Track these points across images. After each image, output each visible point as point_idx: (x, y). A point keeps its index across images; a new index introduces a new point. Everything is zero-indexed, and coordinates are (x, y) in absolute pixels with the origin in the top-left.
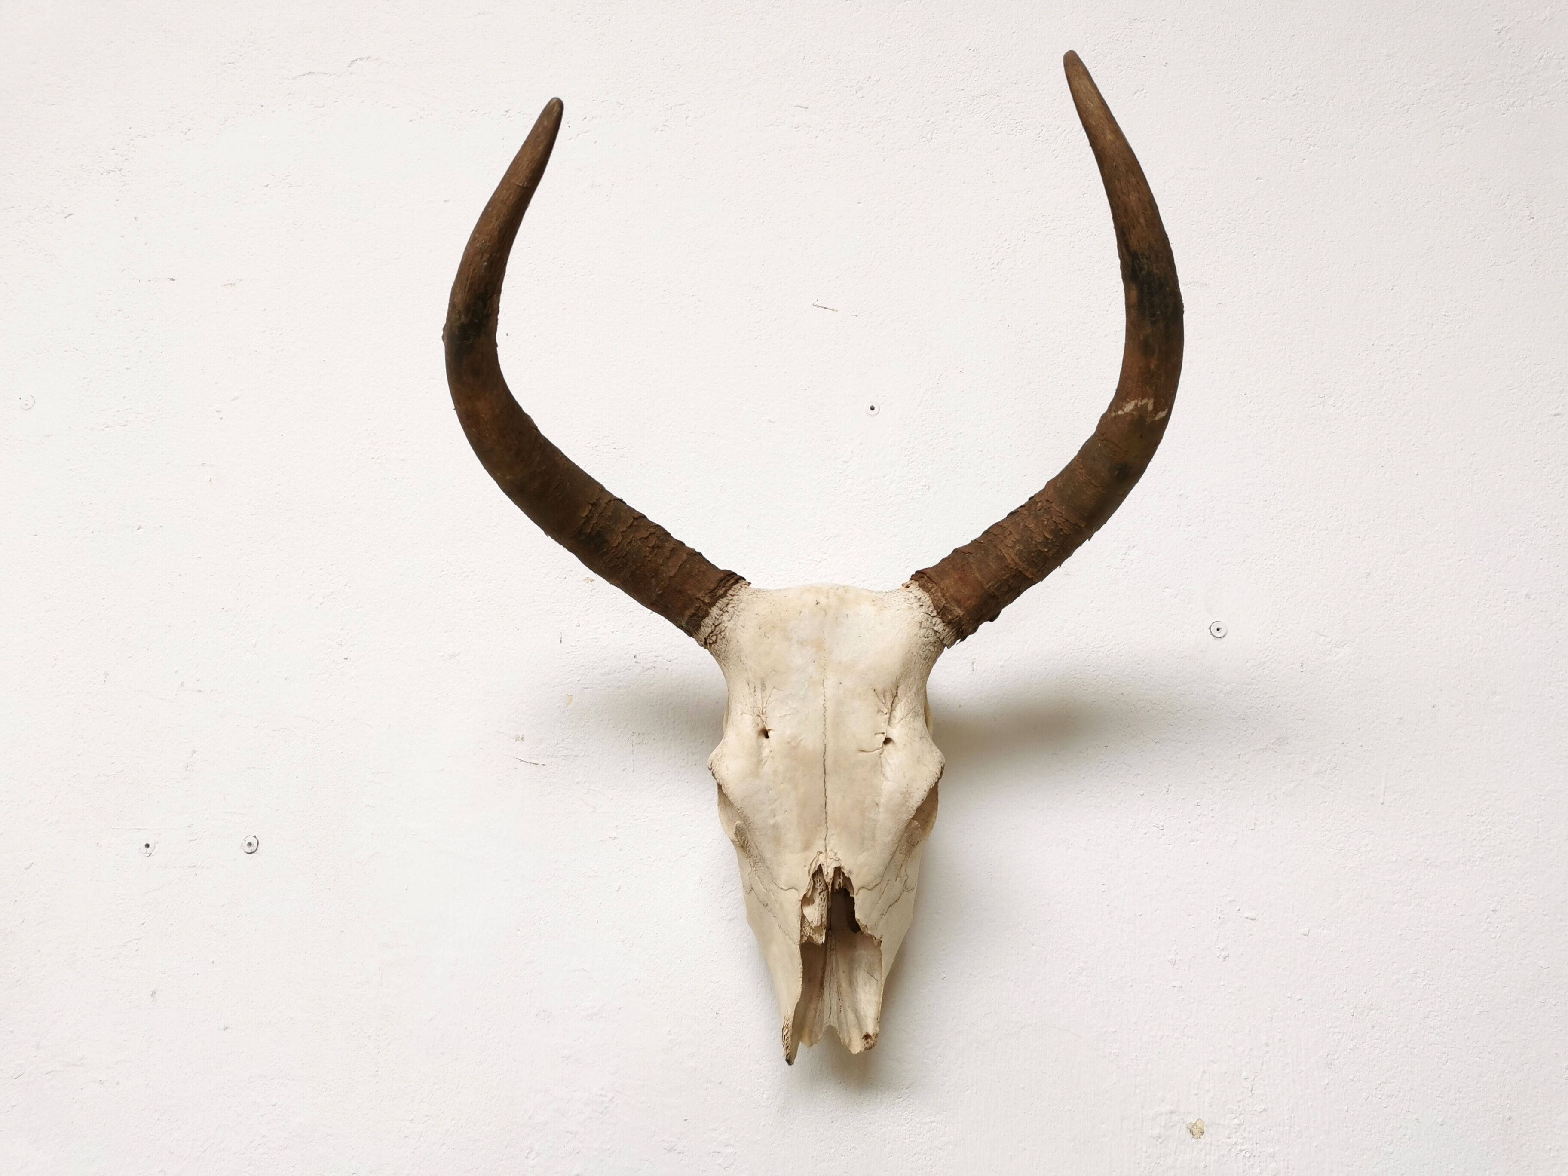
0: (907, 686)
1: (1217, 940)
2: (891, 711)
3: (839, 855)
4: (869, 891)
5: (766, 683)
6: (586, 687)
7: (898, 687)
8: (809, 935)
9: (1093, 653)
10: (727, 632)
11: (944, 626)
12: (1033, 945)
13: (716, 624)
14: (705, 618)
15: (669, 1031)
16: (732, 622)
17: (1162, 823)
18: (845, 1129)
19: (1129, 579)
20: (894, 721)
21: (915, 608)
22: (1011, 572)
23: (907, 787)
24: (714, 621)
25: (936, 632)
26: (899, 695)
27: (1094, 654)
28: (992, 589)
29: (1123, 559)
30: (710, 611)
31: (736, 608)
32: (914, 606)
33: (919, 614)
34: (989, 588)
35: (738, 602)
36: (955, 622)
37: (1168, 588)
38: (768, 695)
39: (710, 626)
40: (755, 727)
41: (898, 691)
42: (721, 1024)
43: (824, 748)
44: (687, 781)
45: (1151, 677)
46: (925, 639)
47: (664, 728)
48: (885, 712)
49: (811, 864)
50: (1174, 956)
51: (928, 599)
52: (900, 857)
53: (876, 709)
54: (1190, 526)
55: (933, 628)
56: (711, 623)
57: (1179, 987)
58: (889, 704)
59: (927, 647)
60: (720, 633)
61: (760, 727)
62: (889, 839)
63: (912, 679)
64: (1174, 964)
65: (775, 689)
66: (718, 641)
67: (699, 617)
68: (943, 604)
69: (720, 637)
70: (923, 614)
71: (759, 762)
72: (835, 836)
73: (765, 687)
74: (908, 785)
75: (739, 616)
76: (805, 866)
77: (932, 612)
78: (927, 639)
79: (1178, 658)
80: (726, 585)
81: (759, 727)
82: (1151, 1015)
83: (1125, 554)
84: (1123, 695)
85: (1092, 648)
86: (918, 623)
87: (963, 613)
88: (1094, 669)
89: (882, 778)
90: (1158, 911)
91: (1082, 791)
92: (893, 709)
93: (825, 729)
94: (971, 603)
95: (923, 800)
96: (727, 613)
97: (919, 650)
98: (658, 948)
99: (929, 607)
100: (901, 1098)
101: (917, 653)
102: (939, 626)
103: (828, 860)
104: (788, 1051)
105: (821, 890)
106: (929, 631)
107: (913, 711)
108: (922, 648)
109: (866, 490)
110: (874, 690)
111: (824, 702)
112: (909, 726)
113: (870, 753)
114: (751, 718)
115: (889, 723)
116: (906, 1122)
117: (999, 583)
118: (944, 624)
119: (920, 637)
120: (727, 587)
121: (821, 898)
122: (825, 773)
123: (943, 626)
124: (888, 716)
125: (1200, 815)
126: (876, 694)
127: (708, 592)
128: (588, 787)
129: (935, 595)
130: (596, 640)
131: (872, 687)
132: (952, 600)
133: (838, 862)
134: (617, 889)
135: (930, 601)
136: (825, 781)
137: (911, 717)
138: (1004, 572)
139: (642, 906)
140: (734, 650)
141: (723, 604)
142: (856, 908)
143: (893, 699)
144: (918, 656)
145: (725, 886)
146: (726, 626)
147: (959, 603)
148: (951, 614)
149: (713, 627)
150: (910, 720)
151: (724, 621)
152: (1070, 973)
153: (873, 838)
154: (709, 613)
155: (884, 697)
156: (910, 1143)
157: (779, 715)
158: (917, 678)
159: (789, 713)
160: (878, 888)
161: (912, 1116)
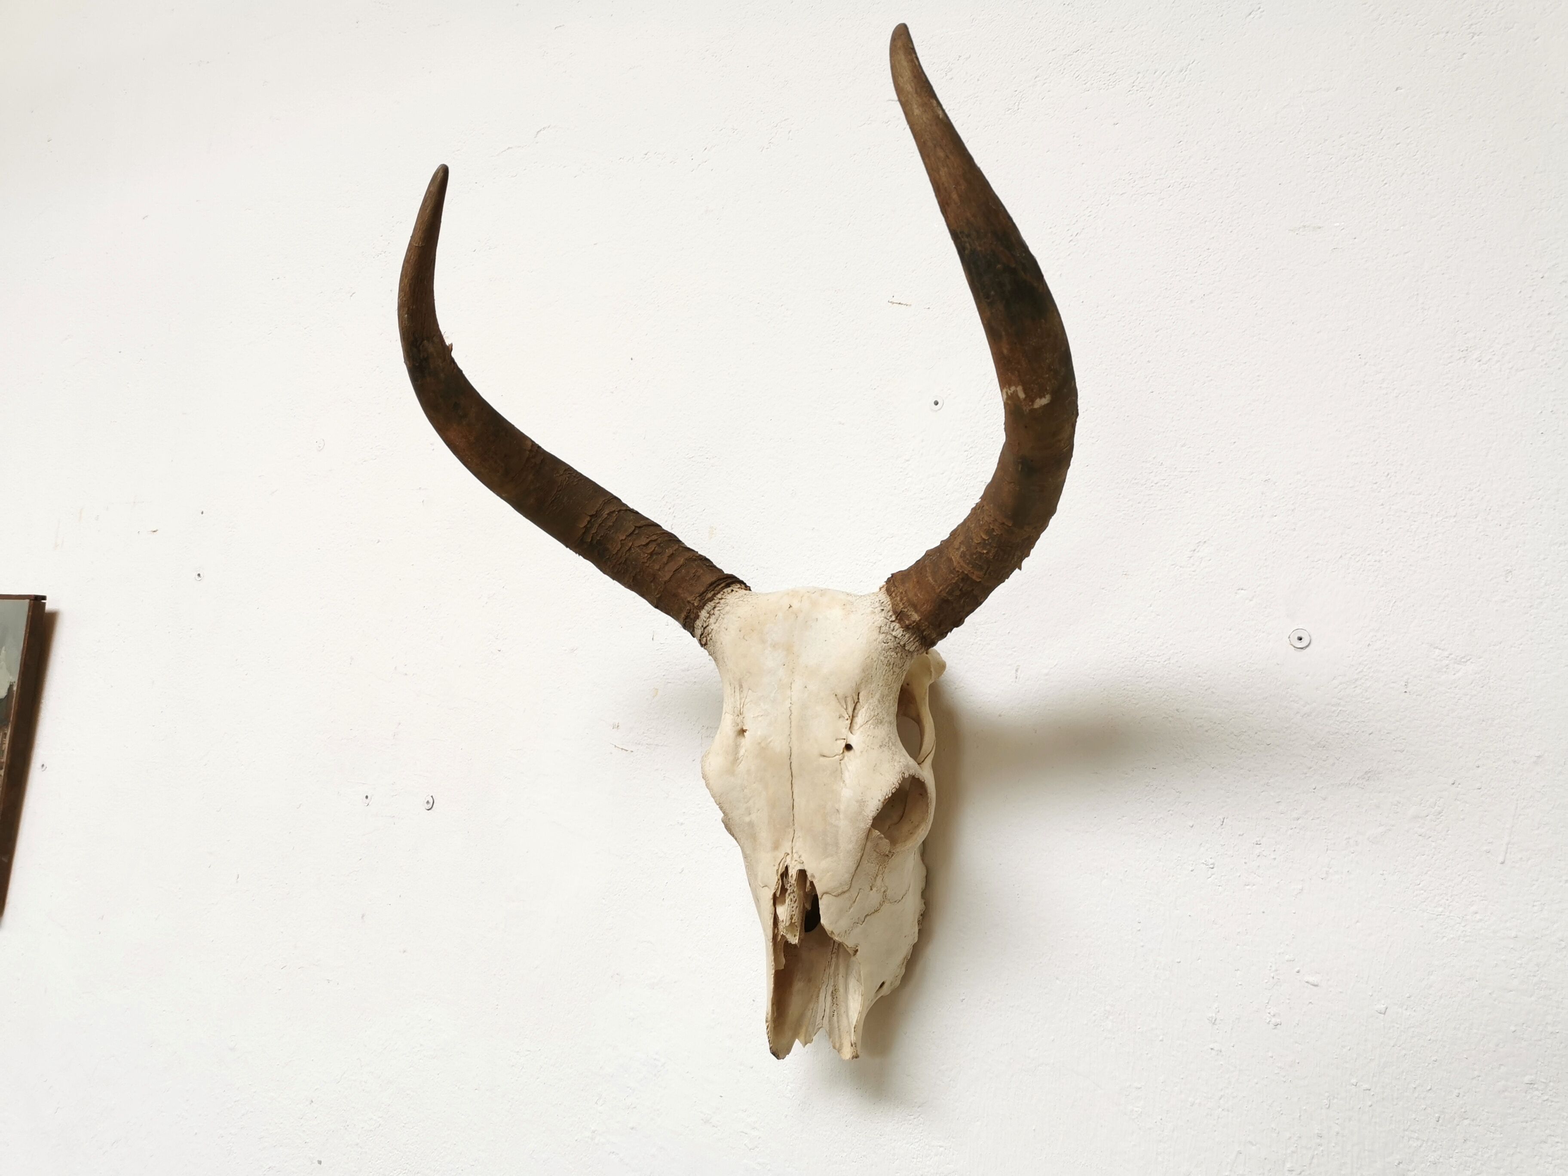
0: (869, 692)
1: (1268, 1003)
2: (853, 716)
3: (803, 858)
4: (834, 898)
6: (669, 681)
7: (859, 693)
9: (1148, 662)
10: (713, 633)
11: (903, 631)
12: (1057, 979)
13: (704, 626)
14: (696, 621)
16: (717, 624)
17: (1212, 861)
18: (858, 1135)
19: (1196, 579)
20: (856, 727)
24: (703, 623)
25: (895, 637)
27: (1149, 664)
28: (944, 594)
29: (1191, 557)
30: (700, 614)
31: (721, 611)
32: (876, 610)
33: (879, 619)
34: (941, 591)
35: (724, 605)
37: (1242, 589)
38: (745, 696)
40: (734, 726)
41: (860, 697)
42: (756, 1011)
43: (789, 750)
45: (1213, 693)
46: (885, 645)
48: (846, 718)
49: (779, 864)
50: (1214, 1015)
51: (889, 603)
52: (870, 867)
54: (1275, 516)
55: (892, 633)
56: (701, 625)
57: (1218, 1050)
58: (850, 710)
59: (888, 653)
60: (708, 634)
61: (739, 727)
62: (851, 846)
63: (875, 684)
64: (1214, 1024)
68: (900, 608)
70: (883, 618)
71: (735, 760)
72: (801, 839)
73: (742, 688)
75: (723, 619)
76: (774, 866)
77: (891, 616)
78: (886, 644)
79: (1248, 671)
80: (716, 589)
82: (1182, 1077)
83: (1194, 550)
84: (1179, 712)
85: (1147, 658)
86: (877, 627)
87: (920, 618)
88: (1147, 681)
89: (842, 784)
90: (1200, 960)
91: (1123, 817)
92: (855, 715)
93: (791, 732)
95: (878, 810)
97: (879, 655)
99: (889, 611)
100: (912, 1115)
101: (878, 658)
102: (898, 631)
103: (793, 862)
105: (792, 891)
106: (888, 636)
108: (883, 654)
109: (924, 488)
111: (790, 705)
113: (831, 758)
114: (732, 717)
116: (916, 1141)
117: (950, 587)
118: (903, 629)
119: (879, 643)
120: (716, 590)
121: (792, 899)
123: (902, 632)
124: (849, 721)
125: (1259, 856)
126: (838, 699)
127: (697, 595)
130: (680, 638)
131: (833, 692)
132: (909, 605)
133: (802, 865)
135: (891, 606)
136: (792, 783)
138: (953, 576)
141: (710, 607)
142: (821, 912)
143: (854, 705)
144: (880, 661)
146: (712, 628)
147: (915, 607)
148: (908, 620)
149: (702, 629)
150: (870, 726)
151: (711, 624)
152: (1094, 1015)
153: (837, 844)
154: (699, 616)
156: (918, 1163)
157: (752, 716)
158: (881, 685)
159: (761, 714)
160: (847, 895)
161: (921, 1136)
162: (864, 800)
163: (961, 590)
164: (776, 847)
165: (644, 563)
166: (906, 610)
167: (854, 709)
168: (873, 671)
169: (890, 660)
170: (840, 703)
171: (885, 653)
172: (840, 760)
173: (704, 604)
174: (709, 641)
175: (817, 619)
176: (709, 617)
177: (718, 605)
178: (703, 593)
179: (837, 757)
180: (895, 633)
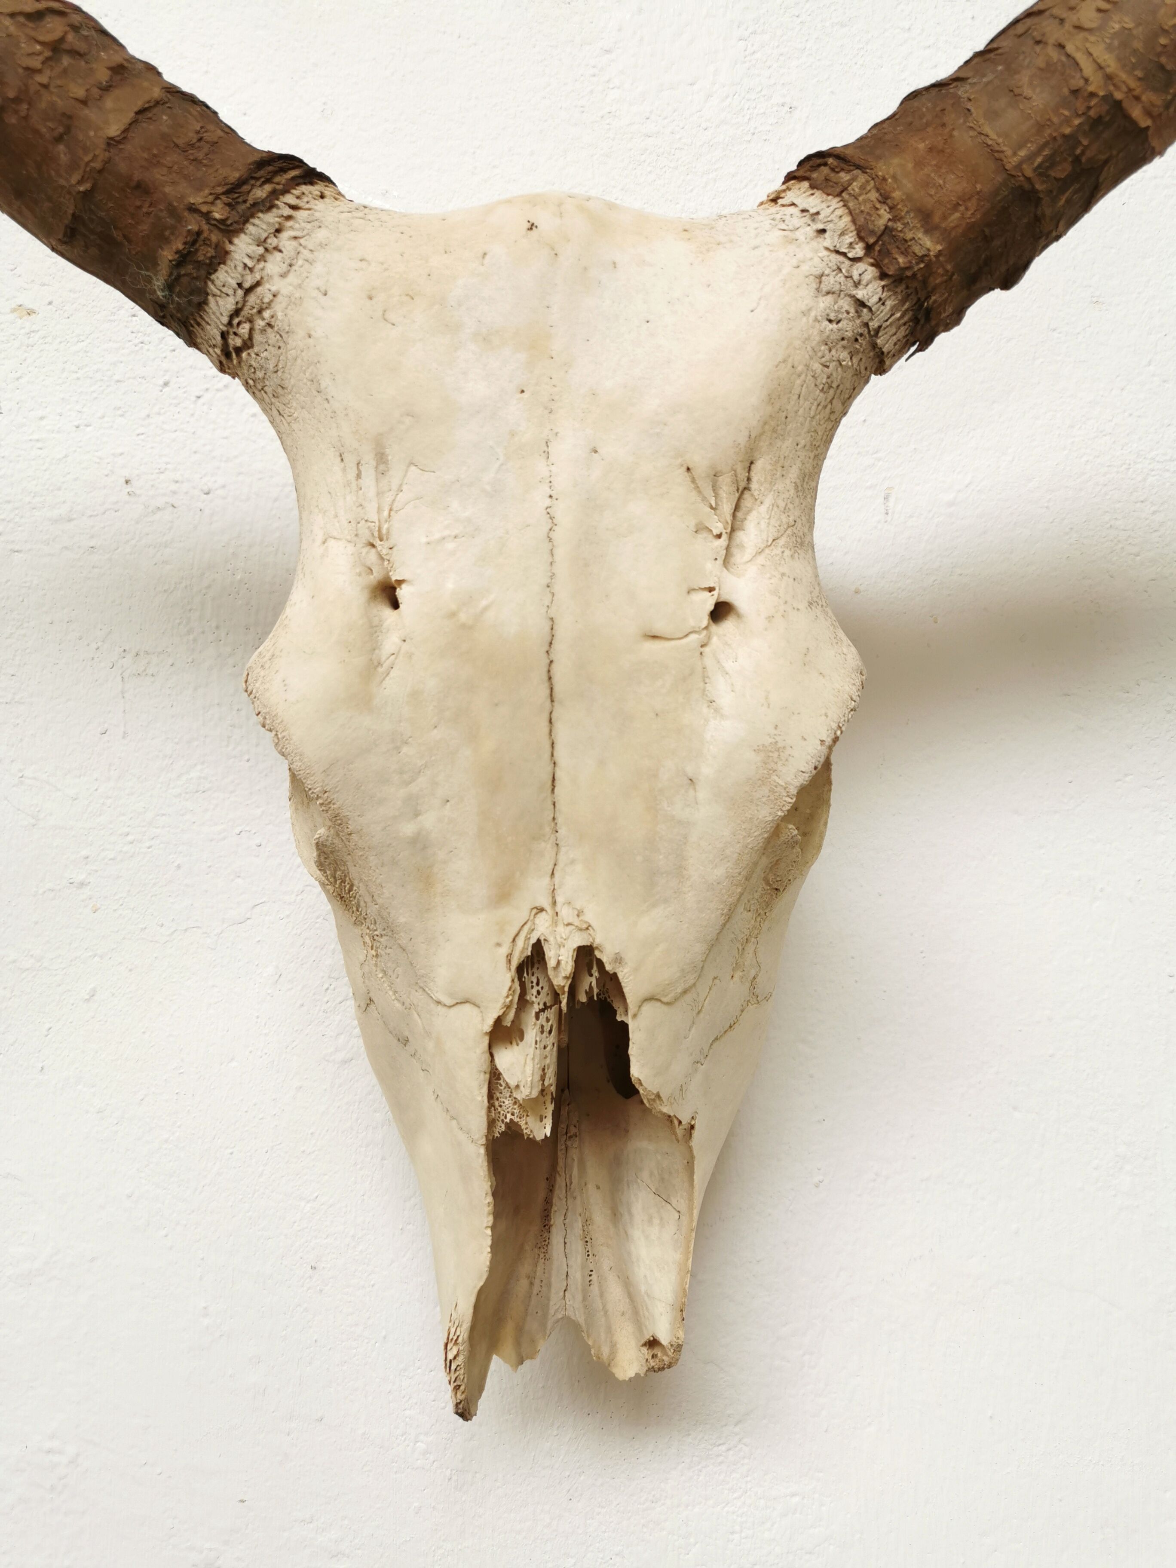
0: (777, 462)
2: (733, 530)
3: (587, 916)
5: (388, 451)
7: (752, 463)
8: (511, 1120)
10: (278, 308)
11: (883, 287)
13: (247, 285)
14: (216, 271)
15: (205, 1308)
16: (291, 278)
18: (599, 1514)
20: (739, 557)
21: (802, 238)
22: (1089, 108)
23: (774, 732)
25: (861, 304)
26: (754, 485)
31: (302, 241)
32: (799, 234)
34: (1019, 166)
35: (309, 226)
36: (914, 275)
38: (395, 487)
39: (230, 292)
40: (360, 575)
41: (752, 474)
42: (321, 1291)
43: (548, 629)
44: (246, 757)
47: (195, 640)
48: (716, 532)
51: (839, 212)
52: (743, 919)
53: (692, 523)
55: (854, 292)
56: (233, 283)
58: (727, 508)
59: (833, 352)
60: (260, 312)
61: (377, 576)
62: (720, 872)
63: (791, 440)
65: (413, 468)
66: (258, 338)
67: (199, 264)
69: (260, 323)
70: (826, 253)
72: (579, 867)
73: (386, 462)
74: (776, 727)
76: (499, 945)
78: (834, 326)
81: (372, 577)
86: (812, 278)
87: (939, 247)
89: (705, 710)
94: (963, 218)
96: (277, 254)
97: (811, 358)
98: (179, 1127)
99: (842, 234)
100: (724, 1444)
103: (561, 929)
104: (460, 1396)
105: (541, 1006)
106: (841, 302)
107: (789, 531)
108: (820, 354)
110: (688, 469)
111: (548, 502)
112: (781, 569)
113: (673, 643)
114: (350, 548)
115: (727, 560)
116: (736, 1495)
117: (1046, 152)
118: (883, 283)
119: (816, 320)
121: (542, 1026)
122: (552, 701)
123: (880, 289)
126: (693, 480)
127: (220, 190)
128: (20, 771)
129: (861, 199)
131: (680, 460)
133: (585, 935)
134: (87, 997)
135: (847, 219)
136: (550, 721)
137: (786, 546)
138: (1066, 113)
139: (144, 1033)
140: (299, 361)
141: (264, 227)
142: (633, 1051)
143: (737, 495)
144: (809, 377)
145: (332, 987)
146: (274, 289)
147: (926, 218)
148: (905, 253)
149: (240, 292)
150: (783, 552)
151: (270, 277)
153: (679, 871)
154: (227, 253)
155: (715, 488)
156: (743, 1541)
157: (424, 540)
158: (802, 442)
159: (454, 534)
160: (688, 997)
161: (747, 1482)
162: (780, 745)
163: (1077, 159)
164: (503, 893)
165: (31, 71)
166: (899, 226)
167: (737, 508)
168: (792, 403)
169: (834, 375)
170: (700, 492)
171: (827, 352)
172: (702, 646)
173: (246, 219)
174: (263, 331)
175: (614, 263)
176: (262, 258)
177: (289, 223)
178: (242, 182)
179: (693, 637)
180: (865, 292)
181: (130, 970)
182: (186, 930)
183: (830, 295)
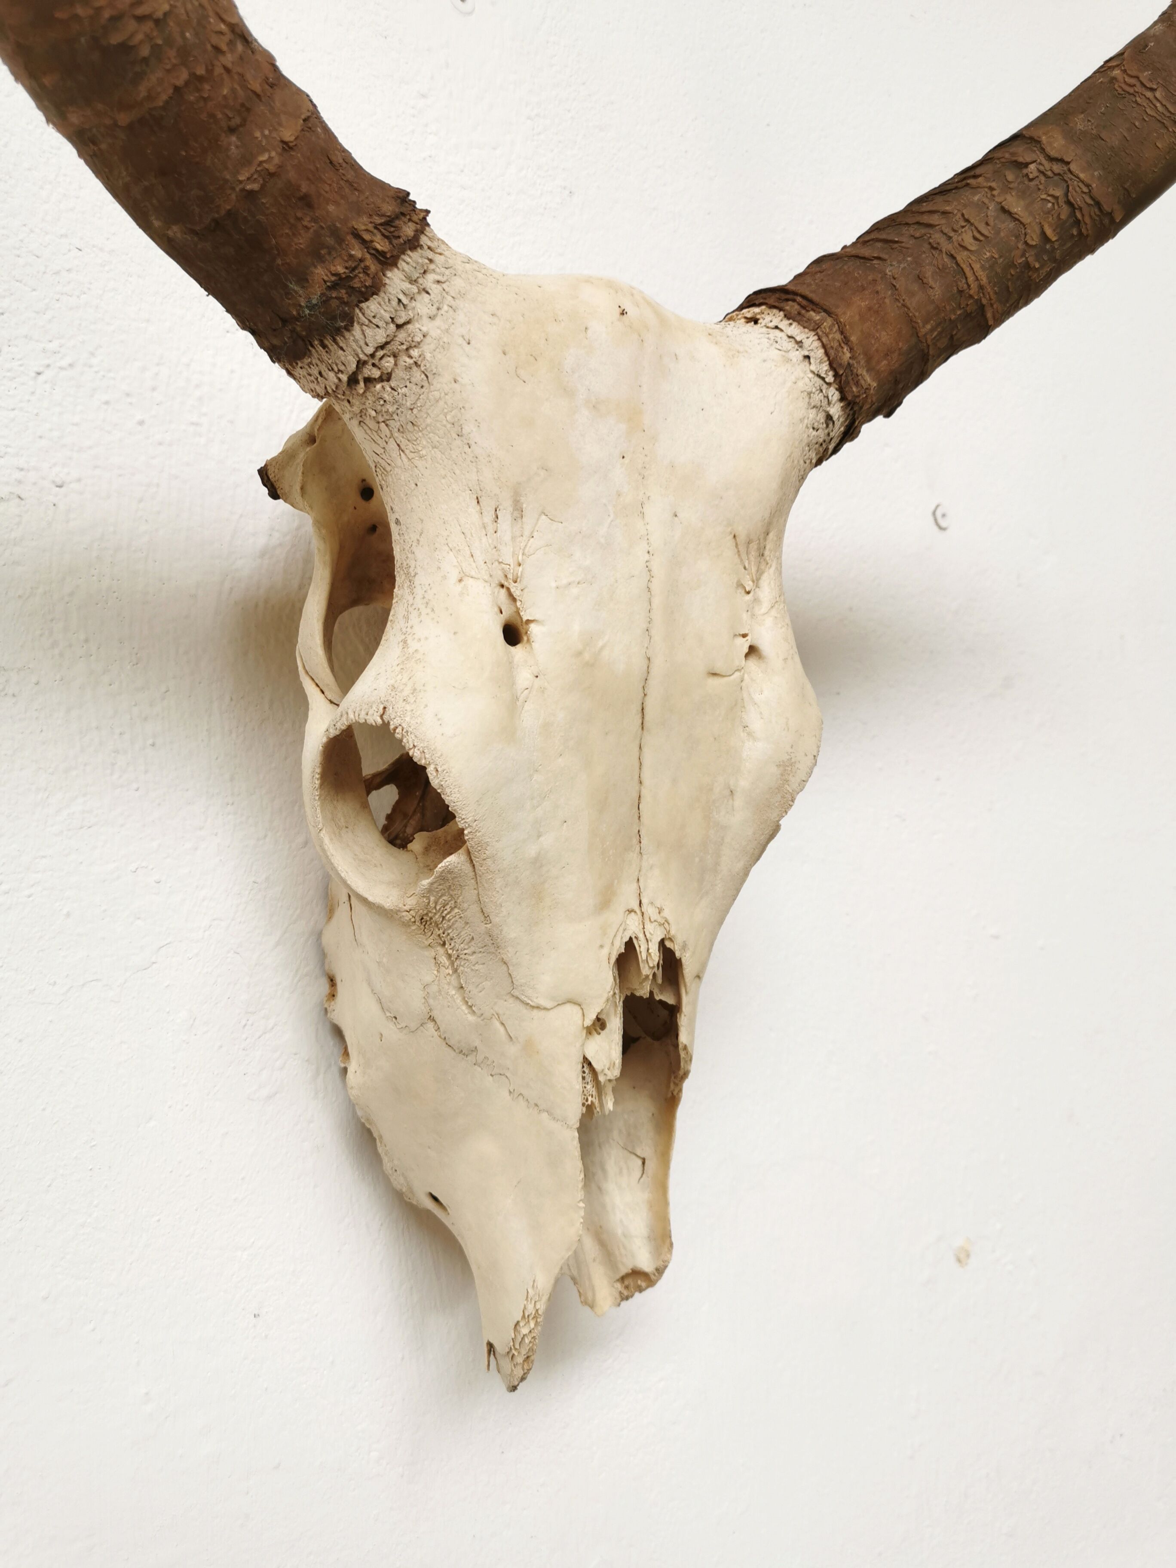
2: (757, 586)
3: (666, 913)
5: (523, 499)
7: (768, 534)
14: (367, 300)
15: (147, 1394)
16: (438, 322)
20: (760, 611)
21: (794, 360)
31: (444, 286)
35: (447, 272)
41: (766, 543)
43: (646, 668)
44: (135, 786)
45: (879, 584)
48: (748, 588)
55: (828, 409)
56: (387, 316)
58: (753, 570)
60: (408, 349)
61: (507, 617)
65: (544, 517)
66: (399, 373)
67: (352, 290)
69: (405, 360)
70: (811, 375)
72: (657, 871)
73: (521, 510)
78: (815, 433)
86: (806, 393)
89: (743, 735)
99: (820, 362)
106: (820, 415)
111: (647, 557)
113: (726, 679)
114: (485, 588)
118: (842, 404)
122: (643, 728)
125: (940, 794)
126: (737, 546)
127: (379, 220)
131: (729, 529)
133: (664, 929)
135: (822, 351)
136: (640, 748)
138: (955, 306)
139: (44, 1110)
141: (414, 265)
143: (759, 559)
146: (423, 329)
147: (868, 360)
148: (858, 385)
149: (392, 327)
154: (380, 284)
157: (554, 585)
161: (629, 1383)
162: (793, 760)
164: (605, 901)
166: (855, 364)
167: (758, 570)
170: (739, 555)
173: (399, 255)
174: (408, 368)
177: (432, 266)
179: (737, 673)
181: (20, 1041)
182: (83, 985)
183: (815, 409)
